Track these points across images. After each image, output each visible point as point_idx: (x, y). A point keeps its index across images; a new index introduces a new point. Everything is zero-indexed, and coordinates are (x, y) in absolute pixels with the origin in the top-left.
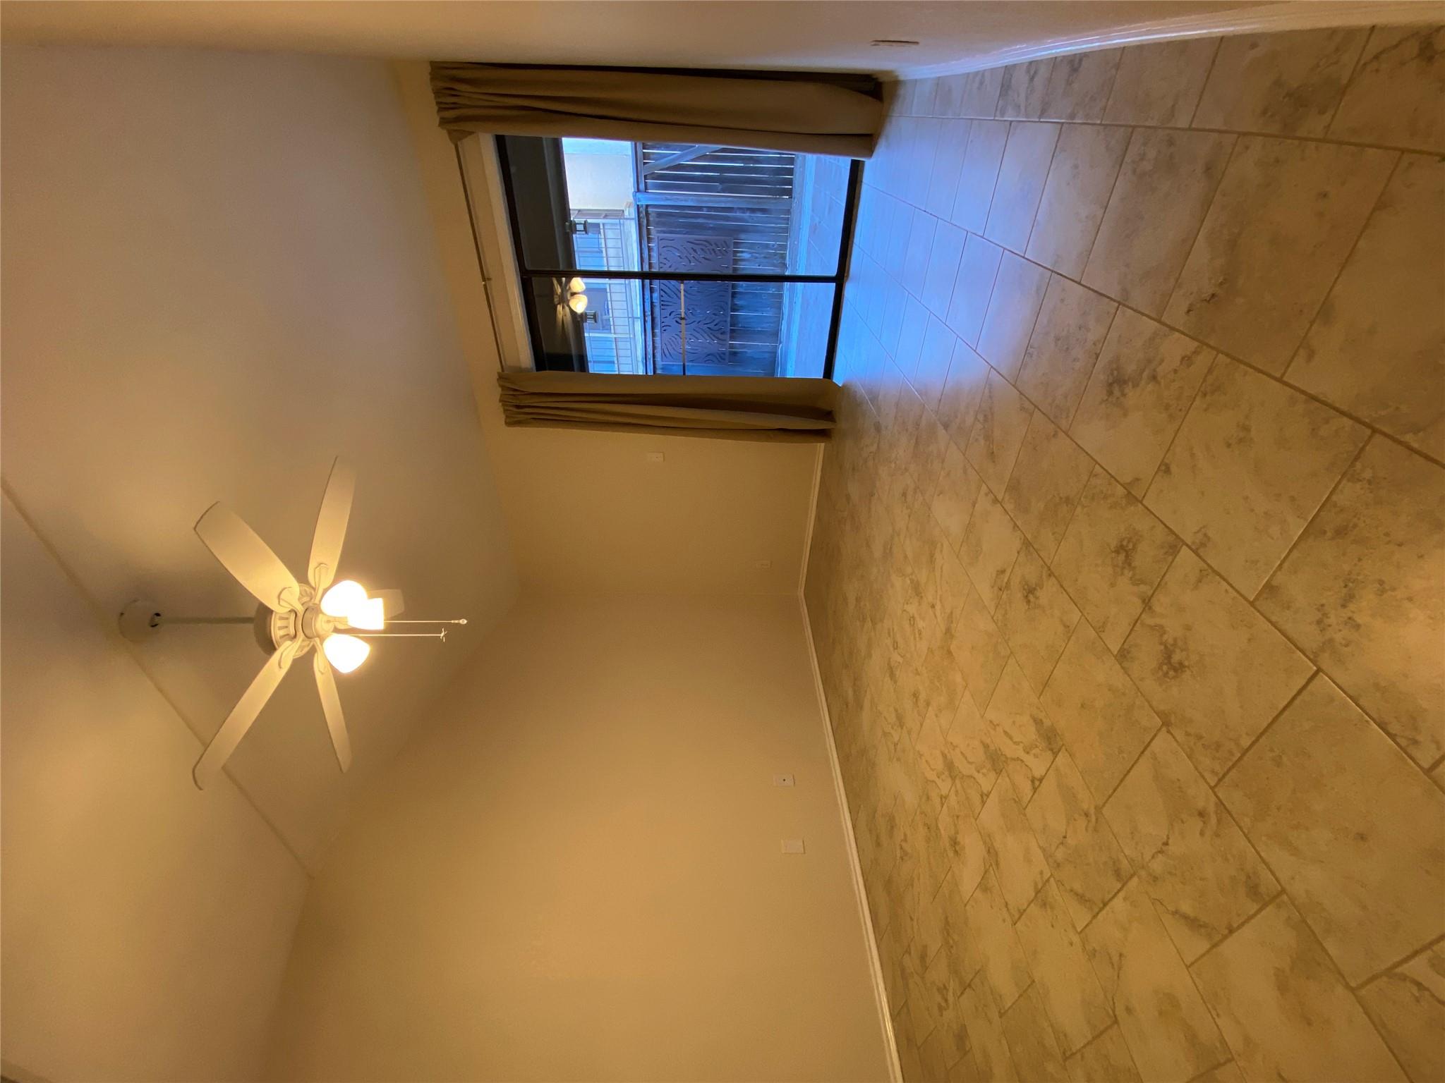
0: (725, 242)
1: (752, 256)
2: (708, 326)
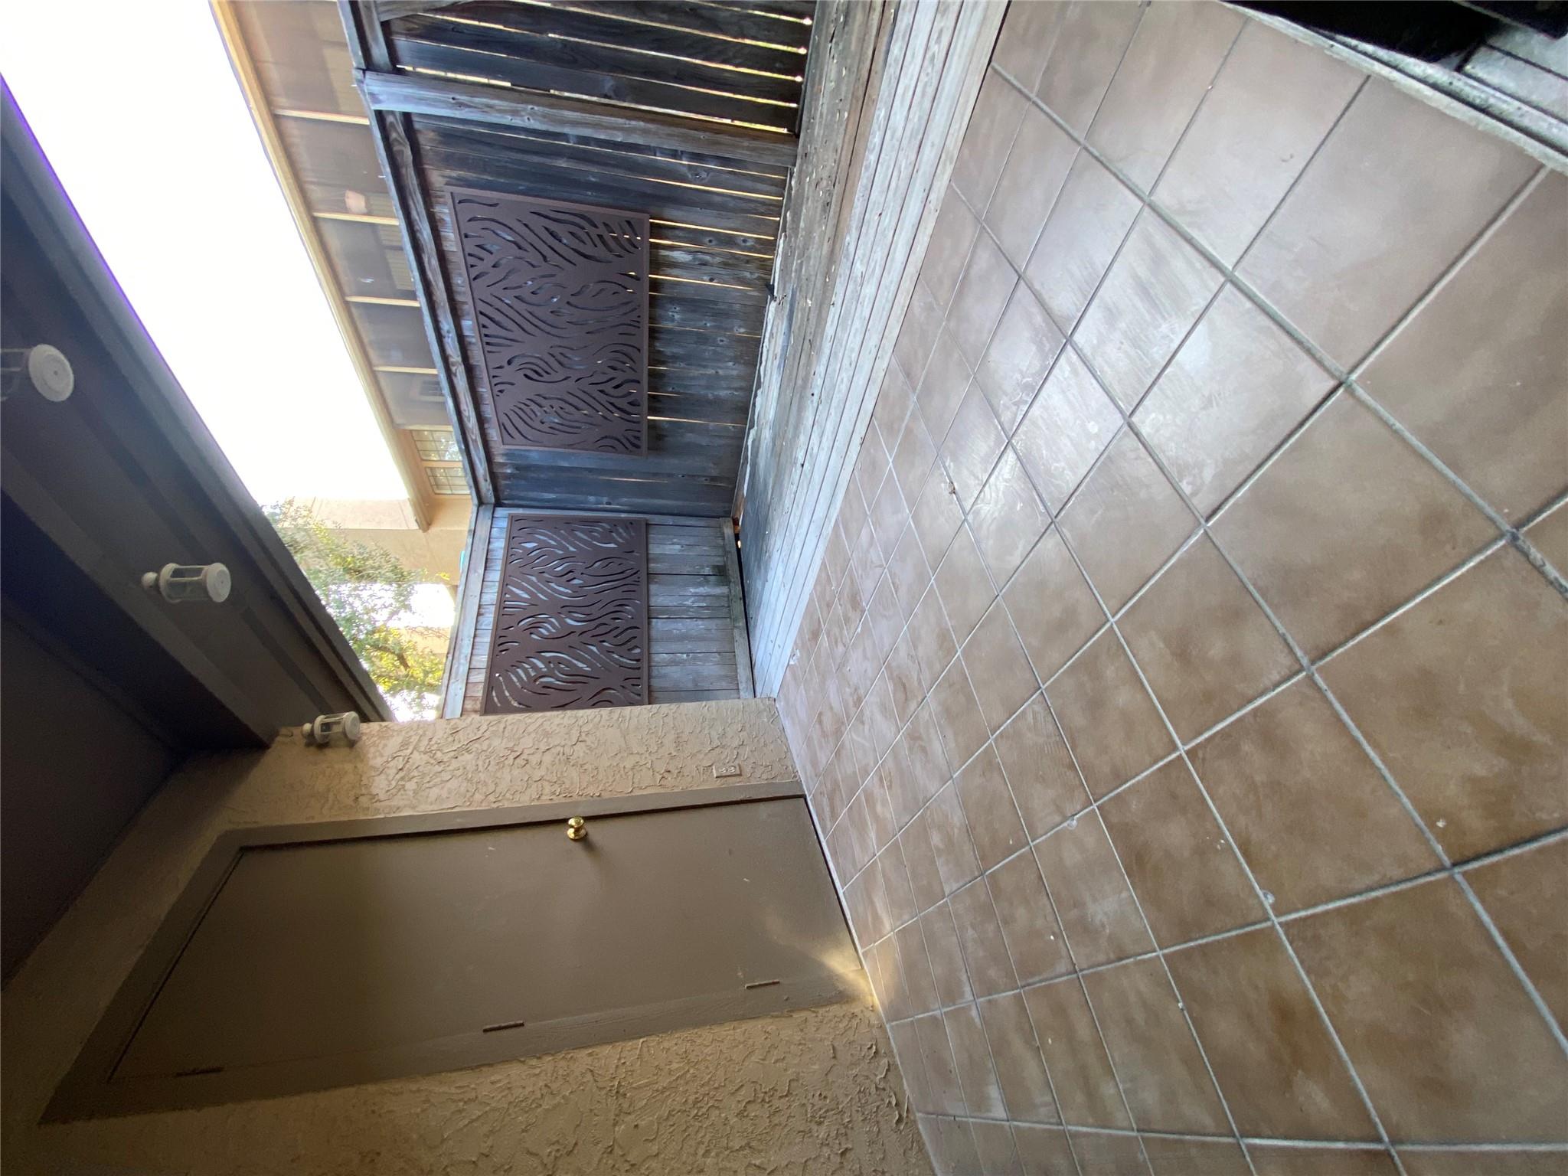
0: (629, 222)
1: (695, 259)
2: (600, 387)
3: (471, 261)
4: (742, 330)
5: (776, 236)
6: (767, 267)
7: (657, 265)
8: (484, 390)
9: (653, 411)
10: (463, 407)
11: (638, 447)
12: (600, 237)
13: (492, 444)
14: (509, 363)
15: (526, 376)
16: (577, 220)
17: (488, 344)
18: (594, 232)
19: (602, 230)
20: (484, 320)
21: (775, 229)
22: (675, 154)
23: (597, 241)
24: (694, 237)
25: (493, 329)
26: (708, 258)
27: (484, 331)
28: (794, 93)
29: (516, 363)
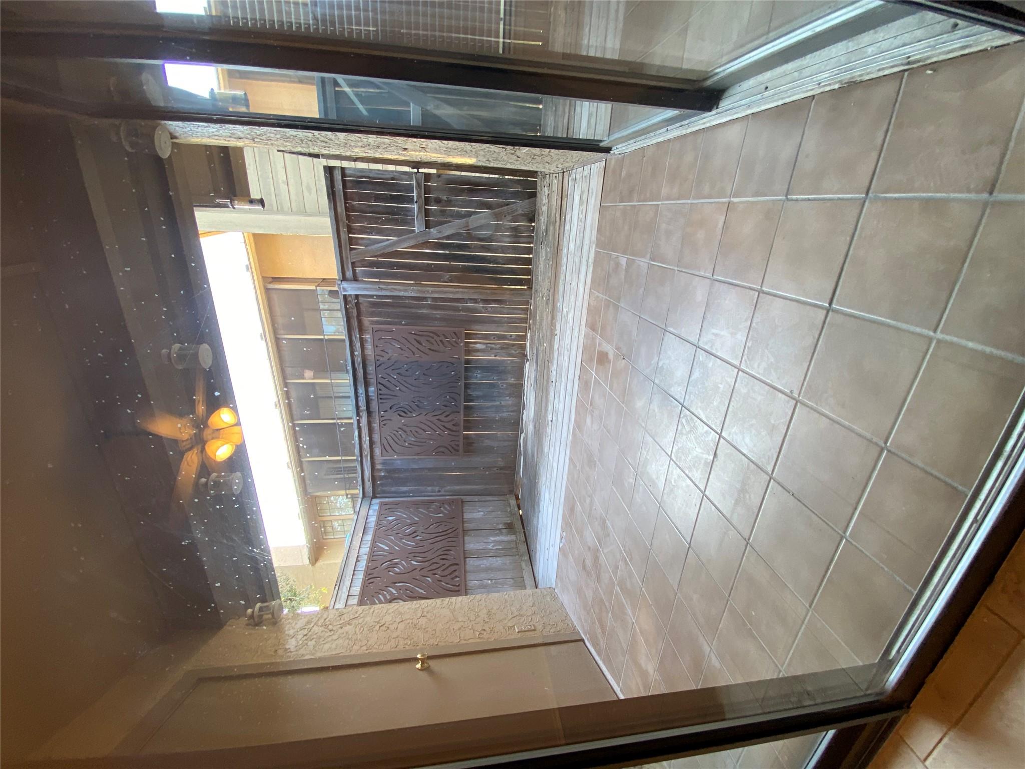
0: (455, 333)
1: (487, 347)
2: (437, 417)
3: (378, 358)
4: (513, 379)
5: (526, 333)
6: (523, 347)
7: (468, 352)
8: (376, 426)
9: (467, 428)
10: (363, 435)
11: (458, 451)
12: (441, 341)
13: (376, 457)
14: (391, 408)
15: (398, 414)
16: (431, 335)
17: (381, 399)
18: (438, 339)
19: (442, 338)
20: (380, 386)
21: (525, 330)
22: (475, 301)
23: (440, 343)
24: (486, 337)
25: (384, 391)
26: (493, 346)
27: (380, 392)
28: (528, 272)
29: (394, 408)
